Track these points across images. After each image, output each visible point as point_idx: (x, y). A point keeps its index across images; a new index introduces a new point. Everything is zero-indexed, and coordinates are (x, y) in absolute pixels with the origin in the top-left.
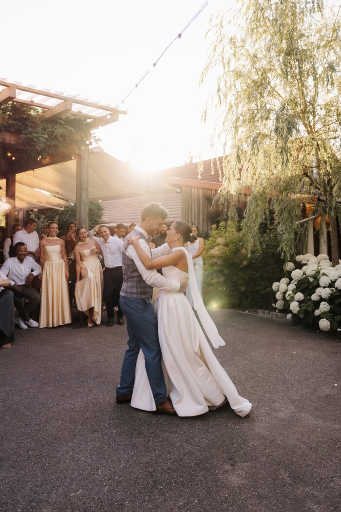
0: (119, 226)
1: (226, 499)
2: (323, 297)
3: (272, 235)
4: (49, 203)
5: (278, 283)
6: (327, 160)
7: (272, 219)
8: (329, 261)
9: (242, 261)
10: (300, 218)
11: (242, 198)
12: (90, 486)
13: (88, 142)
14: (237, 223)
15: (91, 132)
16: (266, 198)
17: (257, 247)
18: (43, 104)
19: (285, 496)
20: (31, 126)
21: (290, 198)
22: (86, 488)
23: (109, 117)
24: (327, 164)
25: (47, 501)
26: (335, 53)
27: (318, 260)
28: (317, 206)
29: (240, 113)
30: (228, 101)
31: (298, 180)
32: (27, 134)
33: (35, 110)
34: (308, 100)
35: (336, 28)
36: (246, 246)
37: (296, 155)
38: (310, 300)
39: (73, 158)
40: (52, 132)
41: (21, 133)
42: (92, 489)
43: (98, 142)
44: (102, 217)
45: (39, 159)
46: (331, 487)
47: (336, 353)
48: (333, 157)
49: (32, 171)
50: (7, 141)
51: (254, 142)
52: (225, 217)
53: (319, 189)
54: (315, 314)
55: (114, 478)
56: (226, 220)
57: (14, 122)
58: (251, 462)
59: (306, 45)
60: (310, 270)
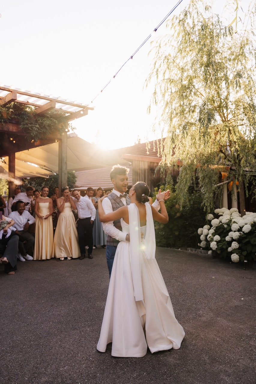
0: (89, 189)
1: (166, 372)
2: (234, 238)
3: (197, 195)
4: (39, 173)
5: (202, 228)
6: (236, 141)
7: (197, 183)
8: (238, 213)
9: (176, 213)
10: (217, 183)
11: (176, 168)
12: (73, 364)
13: (67, 130)
14: (172, 186)
15: (69, 123)
16: (193, 168)
17: (187, 203)
18: (35, 103)
19: (206, 371)
20: (27, 119)
21: (210, 168)
22: (70, 365)
23: (82, 112)
24: (236, 144)
25: (45, 373)
26: (242, 64)
27: (230, 212)
28: (230, 174)
29: (174, 108)
30: (166, 99)
31: (216, 155)
32: (24, 125)
33: (29, 108)
34: (223, 98)
35: (243, 46)
36: (179, 203)
37: (214, 137)
38: (225, 240)
39: (56, 141)
40: (42, 123)
41: (20, 124)
42: (74, 366)
43: (74, 130)
44: (76, 183)
45: (32, 142)
46: (237, 365)
47: (243, 277)
48: (241, 138)
49: (27, 150)
50: (10, 130)
51: (184, 128)
52: (164, 182)
53: (231, 162)
54: (228, 251)
55: (89, 359)
56: (164, 184)
57: (15, 117)
58: (182, 349)
59: (220, 59)
60: (224, 219)
